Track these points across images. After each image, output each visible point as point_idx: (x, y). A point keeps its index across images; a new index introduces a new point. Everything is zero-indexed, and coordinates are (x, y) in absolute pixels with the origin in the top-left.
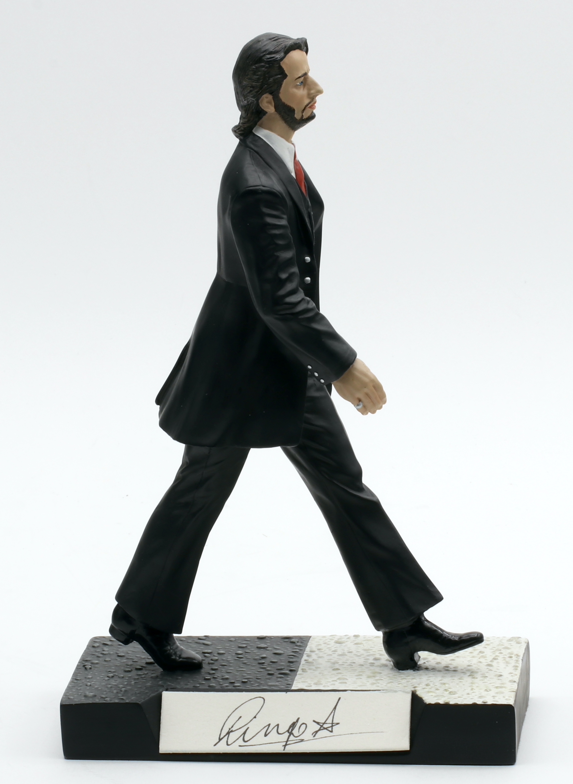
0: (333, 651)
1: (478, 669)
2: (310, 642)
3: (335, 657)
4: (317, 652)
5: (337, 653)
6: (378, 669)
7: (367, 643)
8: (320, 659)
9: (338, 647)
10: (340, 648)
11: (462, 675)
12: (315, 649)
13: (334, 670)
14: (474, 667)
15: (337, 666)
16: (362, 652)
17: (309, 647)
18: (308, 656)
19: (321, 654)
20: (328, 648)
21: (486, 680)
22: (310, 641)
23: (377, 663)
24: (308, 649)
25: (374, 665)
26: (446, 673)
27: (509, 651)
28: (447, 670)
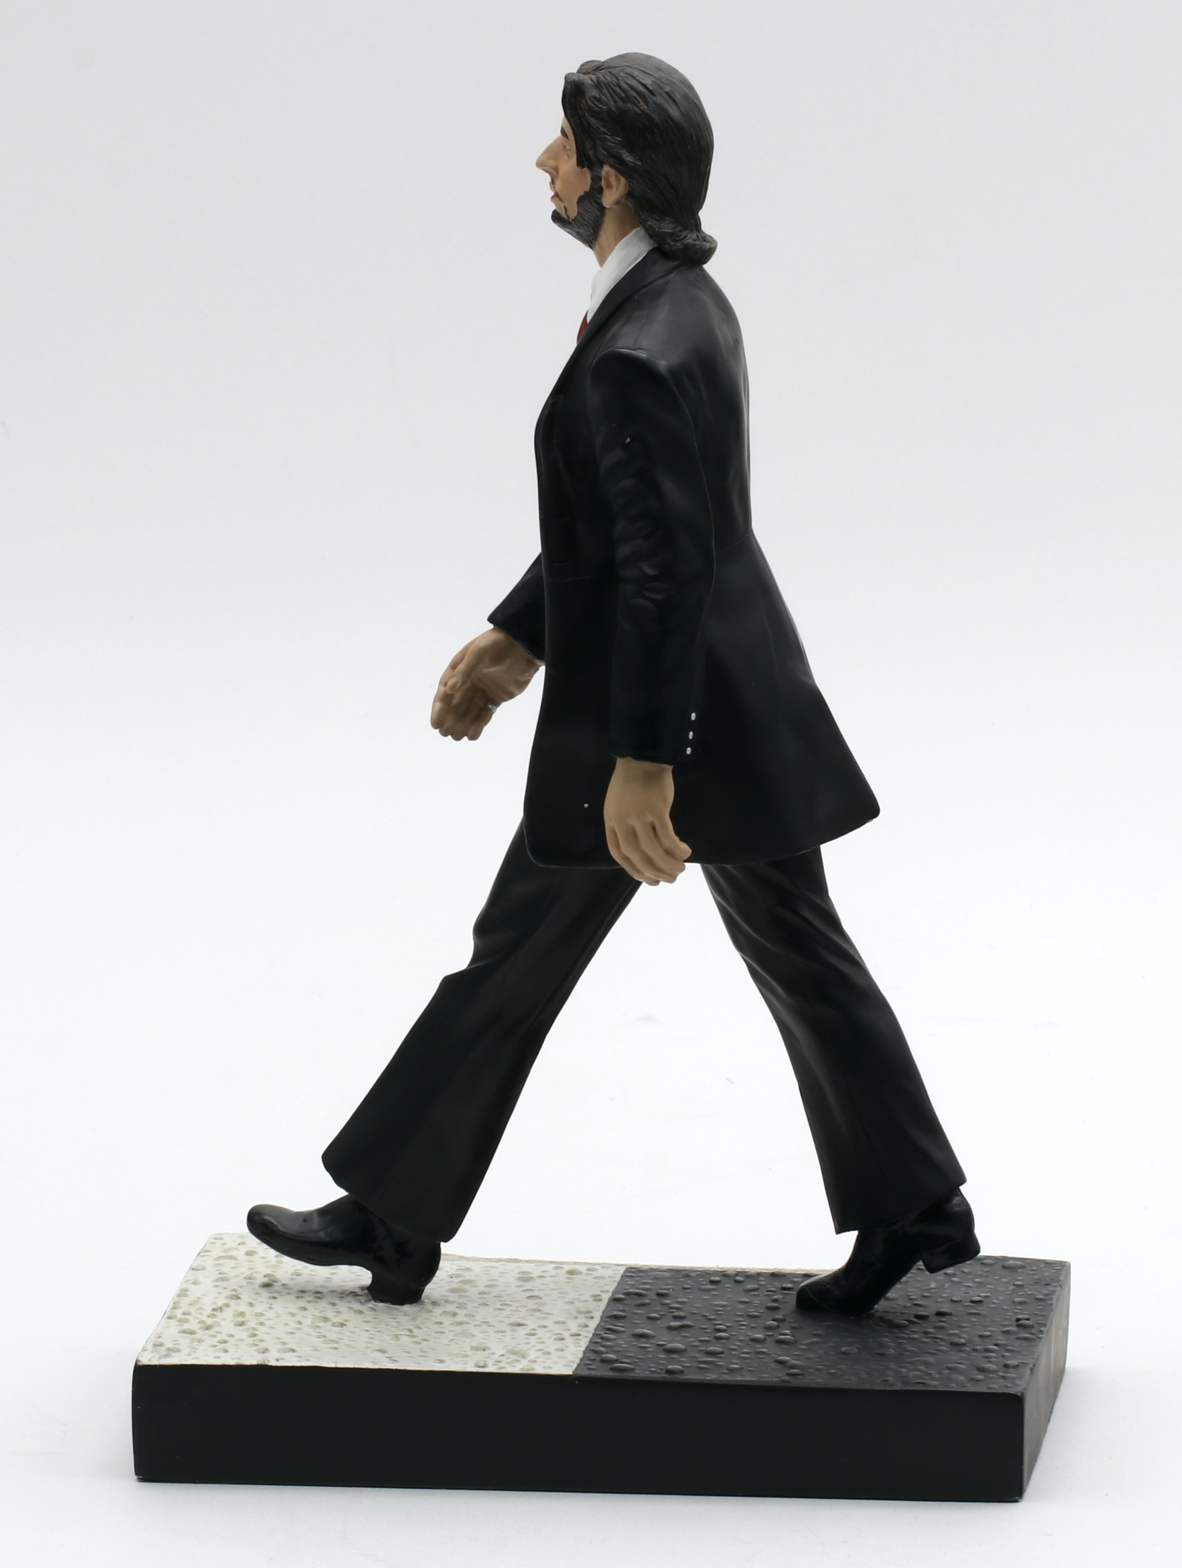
0: (534, 1335)
1: (257, 1293)
2: (578, 1358)
3: (532, 1323)
4: (566, 1334)
5: (527, 1331)
6: (453, 1297)
7: (464, 1351)
8: (562, 1319)
9: (524, 1344)
10: (519, 1343)
11: (290, 1283)
12: (569, 1341)
13: (537, 1297)
14: (265, 1294)
15: (531, 1304)
16: (475, 1331)
17: (581, 1347)
18: (587, 1326)
19: (559, 1329)
20: (542, 1343)
21: (248, 1273)
22: (578, 1361)
23: (451, 1308)
24: (584, 1343)
25: (457, 1305)
26: (322, 1287)
27: (186, 1326)
28: (318, 1293)
